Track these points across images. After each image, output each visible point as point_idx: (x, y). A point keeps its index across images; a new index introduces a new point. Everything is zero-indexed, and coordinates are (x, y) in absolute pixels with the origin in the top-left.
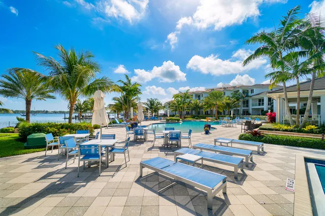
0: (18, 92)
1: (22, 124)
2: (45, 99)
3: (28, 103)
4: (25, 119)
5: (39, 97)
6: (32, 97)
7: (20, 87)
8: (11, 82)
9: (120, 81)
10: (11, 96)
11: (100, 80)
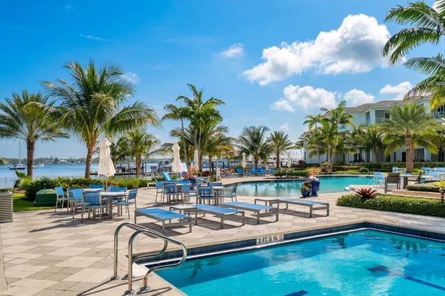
0: (17, 129)
1: (23, 181)
2: (53, 138)
3: (30, 147)
4: (26, 174)
5: (46, 136)
6: (36, 137)
7: (19, 122)
8: (7, 115)
9: (180, 97)
10: (7, 136)
11: (131, 108)
